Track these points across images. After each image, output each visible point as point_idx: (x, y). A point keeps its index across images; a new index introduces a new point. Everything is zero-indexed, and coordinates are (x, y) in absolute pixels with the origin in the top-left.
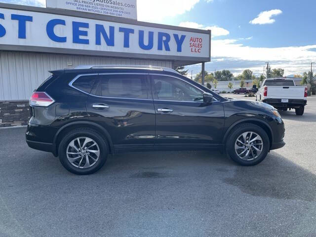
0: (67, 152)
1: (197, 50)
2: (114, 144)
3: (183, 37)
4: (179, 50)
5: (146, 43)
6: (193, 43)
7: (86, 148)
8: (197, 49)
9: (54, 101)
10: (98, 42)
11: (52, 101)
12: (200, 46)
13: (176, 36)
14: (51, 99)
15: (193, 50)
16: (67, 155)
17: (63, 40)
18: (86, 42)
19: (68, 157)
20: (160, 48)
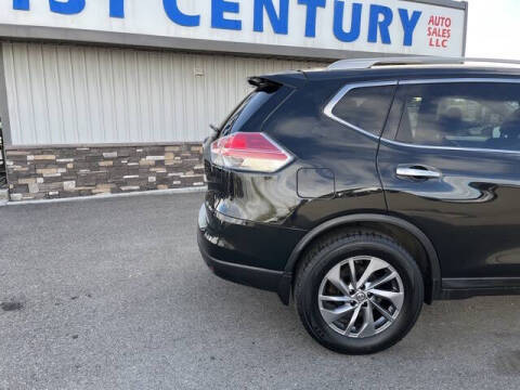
0: (321, 296)
1: (440, 43)
2: (442, 276)
3: (417, 15)
4: (408, 41)
5: (347, 27)
6: (433, 27)
7: (367, 285)
8: (441, 39)
9: (289, 158)
10: (258, 27)
11: (284, 157)
12: (446, 34)
13: (403, 13)
14: (283, 152)
15: (434, 43)
16: (320, 304)
17: (193, 21)
18: (236, 25)
19: (321, 308)
20: (372, 38)
